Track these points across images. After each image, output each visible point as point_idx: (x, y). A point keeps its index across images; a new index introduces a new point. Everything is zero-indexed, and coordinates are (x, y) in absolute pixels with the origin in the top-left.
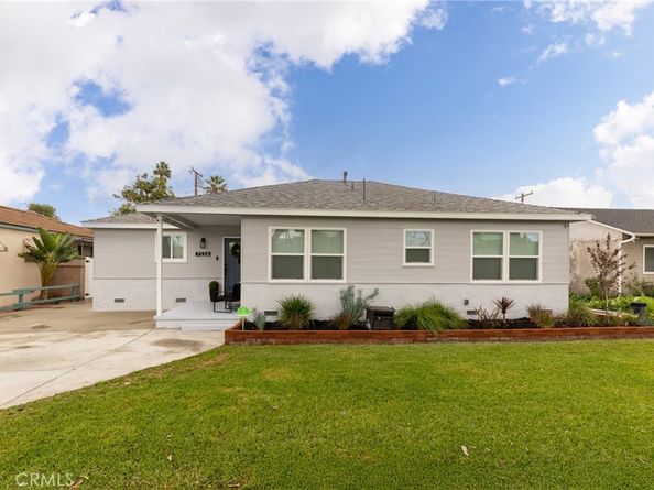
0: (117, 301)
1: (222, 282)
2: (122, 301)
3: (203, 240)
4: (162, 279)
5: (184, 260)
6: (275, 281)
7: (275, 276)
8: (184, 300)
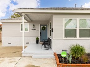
0: (9, 43)
1: (39, 38)
2: (11, 43)
3: (34, 25)
4: (24, 37)
5: (28, 31)
6: (66, 38)
7: (66, 36)
8: (28, 43)
